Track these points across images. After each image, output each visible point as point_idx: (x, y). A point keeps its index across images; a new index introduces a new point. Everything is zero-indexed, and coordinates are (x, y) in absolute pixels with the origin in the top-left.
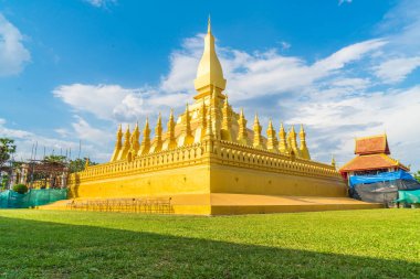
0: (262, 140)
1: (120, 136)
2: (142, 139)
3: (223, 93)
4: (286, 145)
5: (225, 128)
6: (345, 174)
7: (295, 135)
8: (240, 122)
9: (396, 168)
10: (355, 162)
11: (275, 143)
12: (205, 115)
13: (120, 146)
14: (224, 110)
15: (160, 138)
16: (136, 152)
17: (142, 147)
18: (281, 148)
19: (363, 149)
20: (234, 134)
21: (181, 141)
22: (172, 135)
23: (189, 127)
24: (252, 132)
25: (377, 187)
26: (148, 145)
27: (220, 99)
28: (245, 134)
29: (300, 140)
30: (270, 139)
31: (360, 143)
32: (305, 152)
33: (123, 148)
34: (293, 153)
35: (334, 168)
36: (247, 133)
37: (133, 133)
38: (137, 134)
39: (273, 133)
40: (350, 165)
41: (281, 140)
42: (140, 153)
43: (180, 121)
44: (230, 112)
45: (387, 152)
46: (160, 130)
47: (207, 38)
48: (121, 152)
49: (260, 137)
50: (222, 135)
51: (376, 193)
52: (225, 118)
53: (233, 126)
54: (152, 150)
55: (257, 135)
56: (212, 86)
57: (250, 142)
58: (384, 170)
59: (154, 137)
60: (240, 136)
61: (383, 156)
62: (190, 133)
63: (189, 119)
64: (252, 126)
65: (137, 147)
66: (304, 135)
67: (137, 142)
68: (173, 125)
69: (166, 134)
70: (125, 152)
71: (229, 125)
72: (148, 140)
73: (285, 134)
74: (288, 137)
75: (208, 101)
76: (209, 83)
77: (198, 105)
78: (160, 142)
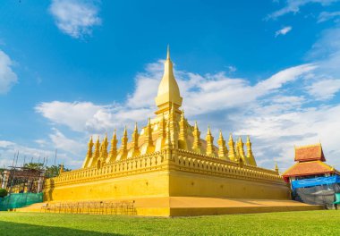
0: (214, 149)
1: (91, 145)
2: (110, 149)
3: (180, 109)
4: (235, 153)
5: (182, 138)
6: (287, 178)
7: (243, 145)
8: (195, 133)
9: (332, 173)
10: (295, 168)
11: (226, 152)
12: (164, 128)
13: (90, 154)
14: (181, 123)
15: (125, 148)
16: (105, 159)
17: (110, 155)
18: (231, 156)
19: (302, 157)
20: (190, 144)
21: (144, 150)
22: (136, 145)
23: (150, 138)
24: (205, 142)
25: (315, 191)
26: (115, 153)
27: (177, 113)
28: (199, 144)
29: (247, 149)
30: (221, 148)
31: (299, 151)
32: (252, 159)
33: (94, 156)
34: (241, 160)
35: (277, 173)
36: (201, 143)
37: (102, 143)
38: (106, 144)
39: (224, 142)
40: (291, 171)
41: (231, 149)
42: (108, 160)
43: (143, 132)
44: (186, 125)
45: (323, 159)
46: (126, 140)
47: (166, 64)
48: (91, 159)
49: (212, 146)
50: (180, 144)
51: (315, 196)
52: (182, 130)
53: (189, 137)
54: (118, 158)
55: (209, 144)
56: (170, 103)
57: (204, 150)
58: (321, 175)
59: (120, 147)
60: (195, 146)
61: (319, 162)
62: (151, 143)
63: (151, 130)
64: (205, 136)
65: (105, 155)
66: (250, 144)
67: (106, 151)
68: (137, 136)
69: (131, 144)
70: (95, 159)
71: (186, 136)
72: (115, 149)
73: (234, 144)
74: (236, 146)
75: (167, 116)
76: (168, 100)
77: (159, 119)
78: (126, 151)
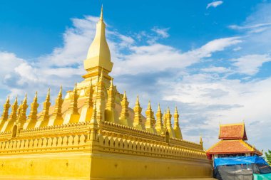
0: (142, 120)
1: (8, 107)
2: (29, 112)
3: (110, 74)
4: (162, 125)
5: (109, 108)
6: (210, 156)
7: (170, 116)
8: (123, 103)
9: (251, 153)
10: (219, 146)
11: (153, 122)
12: (91, 95)
13: (6, 117)
14: (109, 92)
15: (47, 113)
16: (22, 125)
17: (29, 120)
18: (158, 127)
19: (226, 135)
20: (117, 115)
21: (67, 118)
22: (59, 111)
23: (75, 105)
24: (132, 110)
25: (236, 169)
26: (34, 118)
27: (107, 79)
28: (127, 115)
29: (174, 120)
30: (148, 119)
31: (224, 129)
32: (178, 132)
33: (9, 119)
34: (167, 133)
35: (200, 147)
36: (129, 113)
37: (20, 105)
38: (25, 107)
39: (152, 113)
40: (215, 148)
41: (158, 120)
42: (25, 126)
43: (68, 97)
44: (115, 93)
45: (245, 138)
46: (48, 105)
47: (99, 26)
48: (6, 123)
49: (140, 117)
50: (106, 115)
51: (235, 175)
52: (110, 99)
53: (117, 106)
54: (38, 124)
55: (137, 115)
56: (100, 68)
57: (131, 122)
58: (242, 154)
59: (41, 111)
60: (122, 117)
61: (241, 142)
62: (76, 110)
63: (76, 97)
65: (24, 119)
66: (178, 116)
67: (24, 115)
68: (61, 102)
69: (53, 110)
70: (11, 123)
71: (113, 106)
72: (35, 113)
73: (161, 115)
74: (164, 118)
75: (96, 81)
76: (98, 65)
77: (86, 84)
78: (47, 117)
